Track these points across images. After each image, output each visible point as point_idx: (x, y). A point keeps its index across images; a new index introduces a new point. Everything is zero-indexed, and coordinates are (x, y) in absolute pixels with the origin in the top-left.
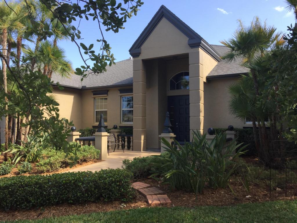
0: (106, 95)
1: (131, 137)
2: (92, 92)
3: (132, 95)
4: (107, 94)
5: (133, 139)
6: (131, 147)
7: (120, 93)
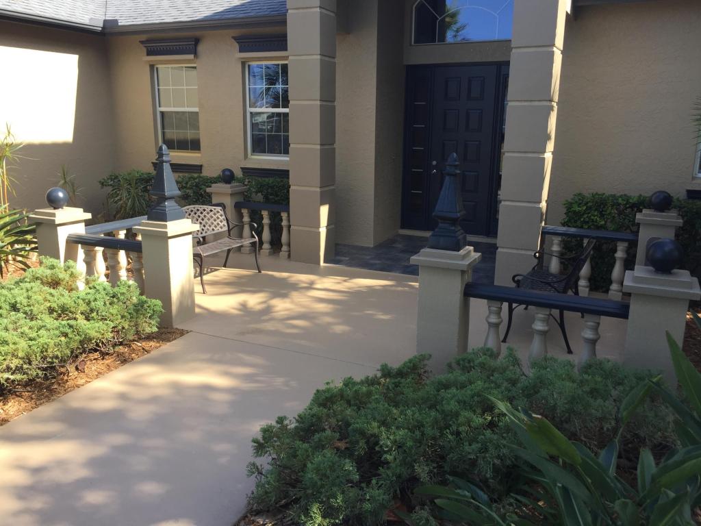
0: (191, 57)
1: (284, 215)
2: (142, 42)
3: (286, 58)
4: (195, 53)
5: (289, 220)
6: (284, 248)
7: (241, 51)
